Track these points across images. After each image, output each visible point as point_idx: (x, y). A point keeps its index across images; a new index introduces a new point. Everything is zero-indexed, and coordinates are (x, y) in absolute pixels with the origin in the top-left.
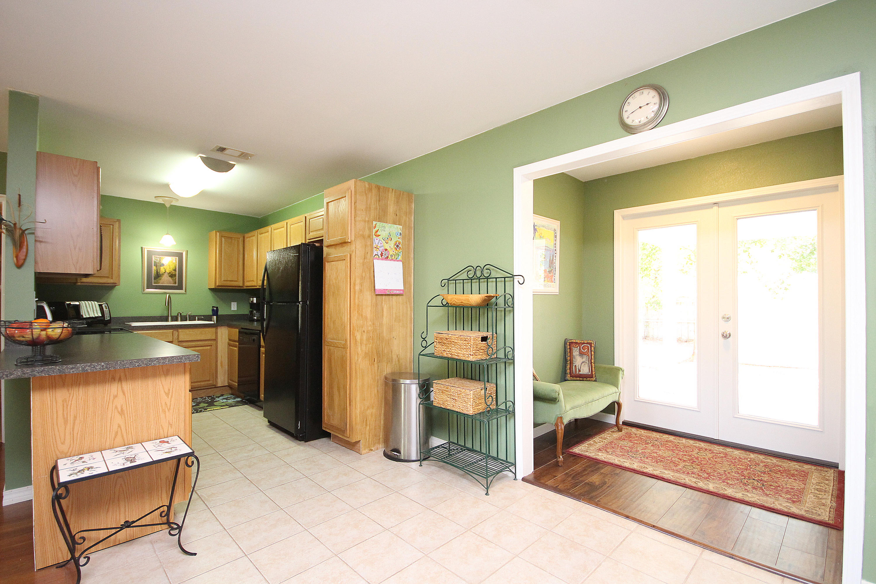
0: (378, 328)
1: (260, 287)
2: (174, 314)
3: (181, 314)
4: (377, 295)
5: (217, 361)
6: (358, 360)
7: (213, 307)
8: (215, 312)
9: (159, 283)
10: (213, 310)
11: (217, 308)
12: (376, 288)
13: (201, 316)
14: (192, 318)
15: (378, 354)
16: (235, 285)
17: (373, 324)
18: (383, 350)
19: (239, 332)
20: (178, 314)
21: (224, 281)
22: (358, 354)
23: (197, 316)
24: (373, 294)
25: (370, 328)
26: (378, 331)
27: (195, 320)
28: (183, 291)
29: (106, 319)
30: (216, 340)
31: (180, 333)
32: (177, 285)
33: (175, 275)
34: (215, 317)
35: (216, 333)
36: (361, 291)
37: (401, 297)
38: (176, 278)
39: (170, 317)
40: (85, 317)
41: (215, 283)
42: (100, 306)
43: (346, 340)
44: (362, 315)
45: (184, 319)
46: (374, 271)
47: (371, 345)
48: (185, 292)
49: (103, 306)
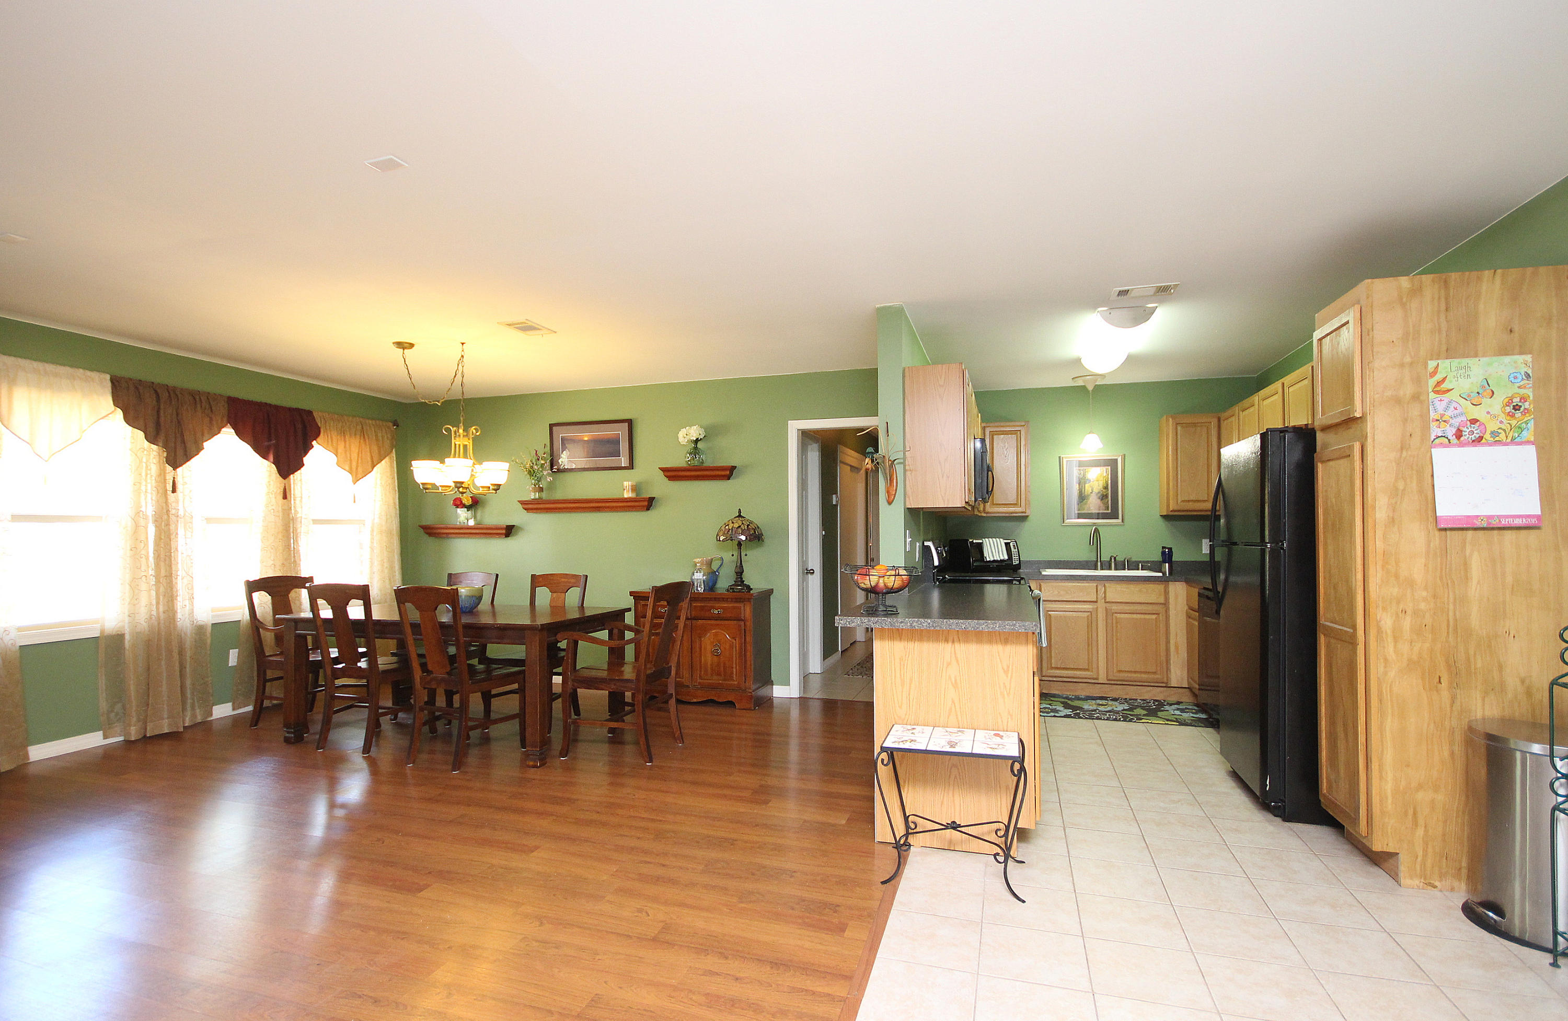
0: (1451, 607)
1: (1209, 513)
2: (1105, 558)
3: (1115, 558)
4: (1441, 530)
5: (1168, 642)
6: (1386, 673)
7: (1163, 548)
8: (1167, 555)
9: (1084, 509)
10: (1163, 553)
11: (1170, 549)
12: (1437, 515)
13: (1148, 562)
14: (1133, 566)
15: (1452, 667)
16: (1201, 508)
17: (1435, 596)
18: (1468, 659)
19: (1200, 595)
20: (1111, 559)
21: (1183, 501)
22: (1386, 660)
23: (1140, 562)
24: (1430, 527)
25: (1423, 606)
26: (1451, 614)
27: (1138, 569)
28: (1120, 521)
29: (1014, 564)
30: (1166, 604)
31: (1108, 590)
32: (1109, 511)
33: (1106, 496)
34: (1167, 564)
35: (1166, 593)
36: (1392, 521)
37: (1533, 534)
38: (1108, 501)
39: (1099, 563)
40: (988, 560)
41: (1168, 506)
42: (1007, 545)
43: (1354, 627)
44: (1397, 576)
45: (1120, 566)
46: (1432, 476)
47: (1427, 645)
48: (1123, 521)
49: (1011, 544)
